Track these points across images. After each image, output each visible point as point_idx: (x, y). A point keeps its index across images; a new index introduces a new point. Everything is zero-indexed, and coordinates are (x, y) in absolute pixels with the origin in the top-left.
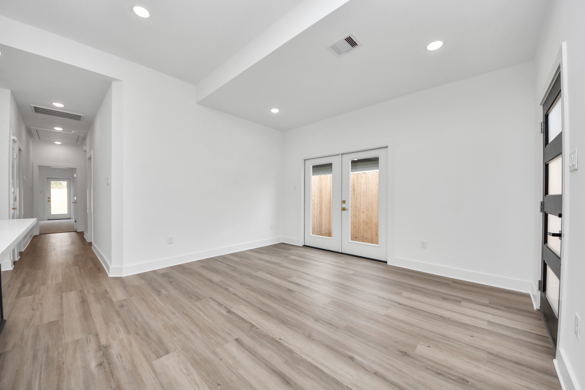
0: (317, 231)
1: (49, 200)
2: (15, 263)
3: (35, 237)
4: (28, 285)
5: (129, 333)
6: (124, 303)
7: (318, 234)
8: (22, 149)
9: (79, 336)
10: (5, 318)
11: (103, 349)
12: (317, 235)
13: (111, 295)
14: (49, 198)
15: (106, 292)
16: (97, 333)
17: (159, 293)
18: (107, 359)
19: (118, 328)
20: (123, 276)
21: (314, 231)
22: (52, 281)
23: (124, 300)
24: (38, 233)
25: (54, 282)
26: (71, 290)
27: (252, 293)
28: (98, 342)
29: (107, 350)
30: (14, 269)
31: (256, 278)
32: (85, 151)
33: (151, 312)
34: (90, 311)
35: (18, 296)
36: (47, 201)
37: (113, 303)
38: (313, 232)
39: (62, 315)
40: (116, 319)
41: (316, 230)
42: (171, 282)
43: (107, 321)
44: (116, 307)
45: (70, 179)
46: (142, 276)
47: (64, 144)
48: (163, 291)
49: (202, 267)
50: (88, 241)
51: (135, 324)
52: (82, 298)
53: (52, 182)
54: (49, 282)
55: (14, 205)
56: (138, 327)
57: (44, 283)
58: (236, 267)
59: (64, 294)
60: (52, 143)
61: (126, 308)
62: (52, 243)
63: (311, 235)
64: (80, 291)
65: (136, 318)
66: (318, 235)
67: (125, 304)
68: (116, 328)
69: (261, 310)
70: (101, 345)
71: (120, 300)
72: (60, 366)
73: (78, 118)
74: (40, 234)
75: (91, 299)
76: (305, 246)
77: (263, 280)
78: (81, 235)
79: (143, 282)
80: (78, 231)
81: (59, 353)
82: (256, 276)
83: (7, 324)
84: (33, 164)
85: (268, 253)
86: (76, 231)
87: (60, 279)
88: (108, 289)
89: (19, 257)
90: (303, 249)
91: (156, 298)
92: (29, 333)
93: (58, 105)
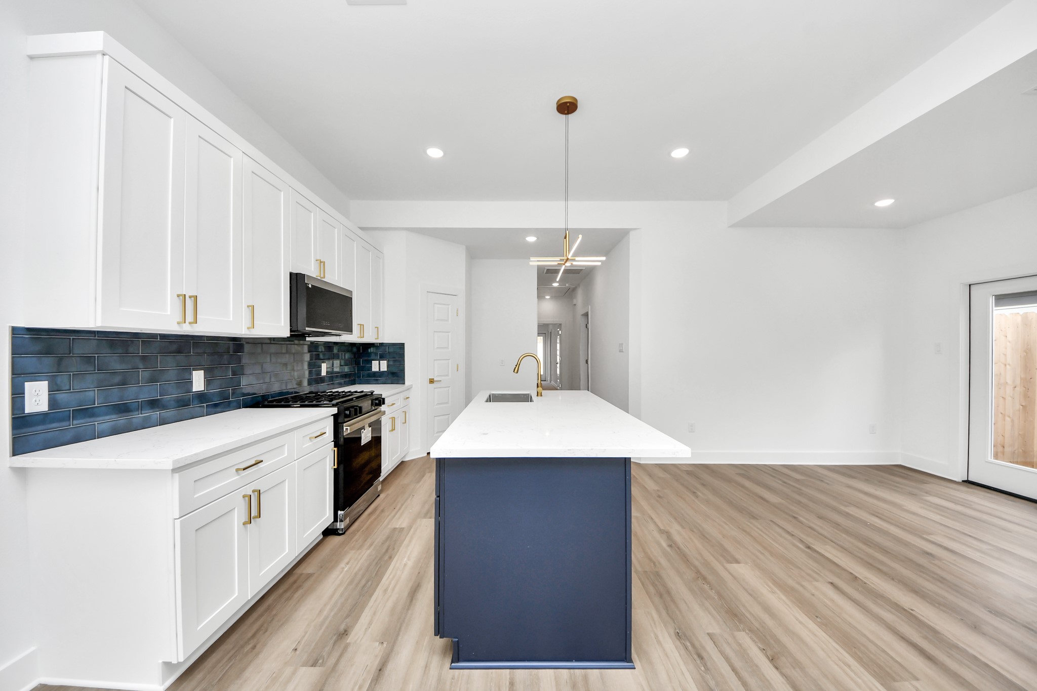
0: (1014, 453)
7: (1015, 460)
12: (1011, 462)
17: (694, 494)
21: (1003, 453)
27: (844, 535)
31: (847, 515)
32: (576, 305)
33: (696, 512)
38: (999, 454)
41: (1008, 449)
42: (704, 485)
47: (553, 298)
48: (700, 494)
49: (740, 474)
58: (800, 489)
63: (991, 459)
66: (1017, 463)
69: (869, 563)
76: (968, 482)
77: (864, 523)
82: (848, 514)
85: (868, 480)
90: (964, 488)
91: (694, 498)
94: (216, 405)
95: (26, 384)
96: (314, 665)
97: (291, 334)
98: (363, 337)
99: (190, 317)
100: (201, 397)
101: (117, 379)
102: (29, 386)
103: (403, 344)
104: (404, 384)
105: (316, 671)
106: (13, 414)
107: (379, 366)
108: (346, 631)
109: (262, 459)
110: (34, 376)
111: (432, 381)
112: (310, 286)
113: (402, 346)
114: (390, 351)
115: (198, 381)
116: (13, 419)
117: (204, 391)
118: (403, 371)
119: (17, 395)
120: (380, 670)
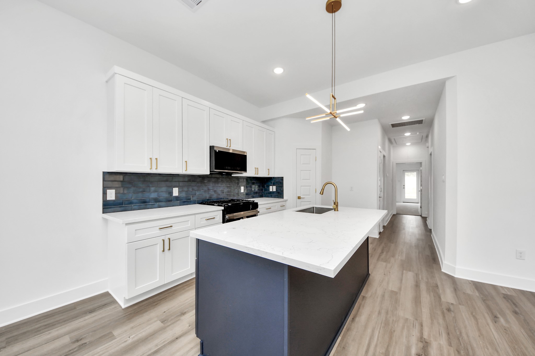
1: (404, 187)
2: (380, 233)
3: (394, 215)
4: (385, 253)
5: (450, 345)
6: (452, 307)
8: (385, 155)
9: (409, 316)
10: (370, 272)
11: (424, 342)
13: (441, 291)
14: (404, 186)
15: (437, 286)
16: (422, 323)
17: (495, 318)
18: (425, 354)
19: (440, 332)
20: (456, 276)
22: (399, 256)
23: (452, 304)
24: (395, 213)
25: (400, 257)
26: (410, 271)
28: (422, 333)
29: (427, 346)
30: (379, 237)
32: (428, 147)
33: (479, 336)
34: (420, 297)
35: (378, 259)
36: (403, 188)
37: (441, 302)
39: (400, 289)
40: (441, 321)
42: (516, 313)
43: (433, 317)
44: (443, 307)
45: (418, 170)
46: (478, 286)
47: (413, 144)
48: (502, 320)
50: (429, 228)
51: (459, 339)
52: (417, 282)
53: (406, 173)
54: (397, 256)
55: (380, 194)
56: (461, 345)
57: (393, 256)
59: (404, 271)
60: (404, 145)
61: (453, 314)
62: (403, 223)
64: (416, 274)
65: (461, 333)
67: (452, 309)
68: (439, 331)
70: (423, 338)
71: (449, 303)
72: (392, 332)
73: (420, 122)
74: (396, 214)
75: (423, 286)
78: (424, 219)
79: (477, 294)
80: (423, 216)
81: (393, 320)
83: (371, 277)
84: (393, 162)
86: (421, 216)
87: (404, 257)
88: (439, 284)
89: (383, 230)
91: (489, 321)
92: (380, 292)
93: (406, 118)
94: (184, 202)
95: (107, 190)
96: (162, 322)
97: (210, 173)
98: (258, 174)
99: (154, 166)
100: (177, 198)
101: (141, 190)
102: (109, 191)
103: (283, 178)
104: (283, 198)
105: (162, 325)
106: (103, 200)
107: (273, 189)
108: (185, 313)
109: (172, 225)
110: (111, 188)
111: (299, 198)
112: (217, 151)
113: (282, 178)
114: (277, 181)
115: (176, 192)
116: (103, 201)
117: (179, 196)
118: (283, 191)
119: (105, 194)
120: (177, 338)
